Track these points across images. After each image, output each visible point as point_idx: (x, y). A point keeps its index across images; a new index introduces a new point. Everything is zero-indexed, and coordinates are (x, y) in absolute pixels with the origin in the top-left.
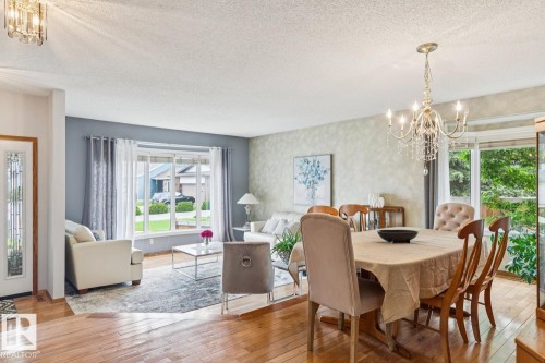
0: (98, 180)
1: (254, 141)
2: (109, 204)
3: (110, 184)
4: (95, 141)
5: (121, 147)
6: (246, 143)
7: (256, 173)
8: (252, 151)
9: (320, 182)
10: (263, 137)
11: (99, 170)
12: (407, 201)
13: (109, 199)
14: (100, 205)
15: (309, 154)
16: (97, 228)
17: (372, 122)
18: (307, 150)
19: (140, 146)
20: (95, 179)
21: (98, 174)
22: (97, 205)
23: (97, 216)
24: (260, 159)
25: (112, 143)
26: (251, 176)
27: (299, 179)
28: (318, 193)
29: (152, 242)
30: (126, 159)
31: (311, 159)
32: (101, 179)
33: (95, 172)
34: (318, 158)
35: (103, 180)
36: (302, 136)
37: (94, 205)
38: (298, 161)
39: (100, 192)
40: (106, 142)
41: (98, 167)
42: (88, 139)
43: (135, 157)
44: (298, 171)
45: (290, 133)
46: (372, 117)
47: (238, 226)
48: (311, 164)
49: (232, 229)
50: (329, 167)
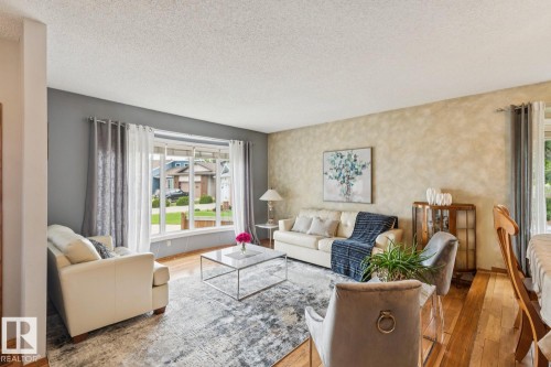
0: (104, 173)
1: (274, 137)
2: (119, 202)
3: (119, 179)
4: (100, 124)
5: (134, 134)
6: (265, 138)
7: (276, 169)
8: (271, 147)
9: (357, 177)
10: (284, 132)
11: (105, 162)
12: (478, 198)
13: (119, 196)
14: (107, 204)
15: (341, 148)
16: (103, 234)
17: (427, 111)
18: (338, 144)
19: (156, 136)
20: (101, 172)
21: (104, 165)
22: (103, 204)
23: (103, 218)
24: (281, 155)
25: (123, 129)
26: (270, 172)
27: (330, 174)
28: (354, 189)
29: (169, 244)
30: (140, 150)
31: (345, 154)
32: (108, 172)
33: (101, 164)
34: (355, 152)
35: (110, 173)
36: (333, 130)
37: (99, 203)
38: (330, 156)
39: (107, 188)
40: (114, 127)
41: (104, 157)
42: (91, 122)
43: (151, 149)
44: (328, 166)
45: (318, 126)
46: (426, 106)
47: (260, 223)
48: (346, 157)
49: (254, 226)
50: (369, 160)
